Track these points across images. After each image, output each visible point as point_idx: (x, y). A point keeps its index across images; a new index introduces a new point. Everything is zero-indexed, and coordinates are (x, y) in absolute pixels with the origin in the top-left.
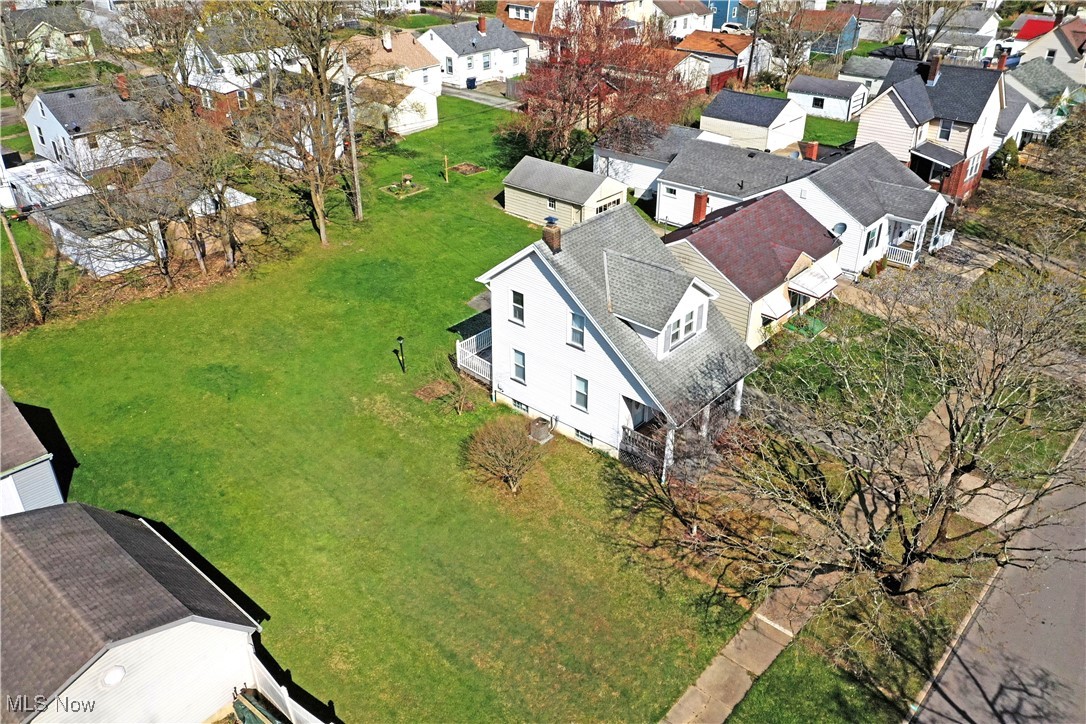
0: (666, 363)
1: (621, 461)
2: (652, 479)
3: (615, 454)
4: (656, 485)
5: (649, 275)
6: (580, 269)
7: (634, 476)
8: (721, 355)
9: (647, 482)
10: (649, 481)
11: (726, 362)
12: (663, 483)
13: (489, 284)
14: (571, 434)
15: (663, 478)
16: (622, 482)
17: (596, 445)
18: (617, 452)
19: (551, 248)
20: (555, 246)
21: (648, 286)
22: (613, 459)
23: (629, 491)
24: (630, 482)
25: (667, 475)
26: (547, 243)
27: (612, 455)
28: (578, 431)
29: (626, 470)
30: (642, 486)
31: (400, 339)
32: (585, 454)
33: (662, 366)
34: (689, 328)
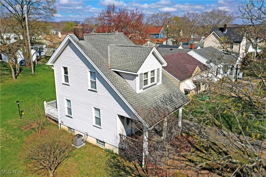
0: (141, 95)
1: (120, 155)
2: (137, 164)
3: (116, 151)
4: (139, 167)
5: (130, 50)
6: (94, 49)
7: (127, 163)
8: (170, 95)
9: (134, 167)
10: (135, 166)
11: (173, 98)
12: (143, 166)
13: (53, 66)
14: (94, 142)
15: (143, 163)
16: (119, 167)
17: (107, 147)
18: (118, 149)
19: (78, 37)
20: (80, 36)
21: (130, 55)
22: (116, 154)
23: (122, 173)
24: (124, 167)
25: (145, 161)
26: (76, 35)
27: (115, 152)
28: (97, 140)
29: (122, 160)
30: (131, 169)
31: (18, 102)
32: (101, 152)
33: (139, 96)
34: (153, 79)
